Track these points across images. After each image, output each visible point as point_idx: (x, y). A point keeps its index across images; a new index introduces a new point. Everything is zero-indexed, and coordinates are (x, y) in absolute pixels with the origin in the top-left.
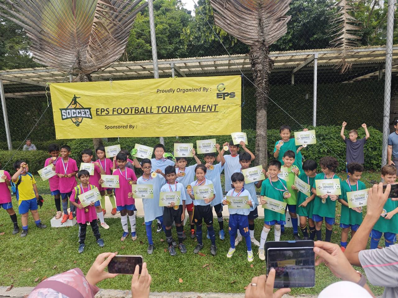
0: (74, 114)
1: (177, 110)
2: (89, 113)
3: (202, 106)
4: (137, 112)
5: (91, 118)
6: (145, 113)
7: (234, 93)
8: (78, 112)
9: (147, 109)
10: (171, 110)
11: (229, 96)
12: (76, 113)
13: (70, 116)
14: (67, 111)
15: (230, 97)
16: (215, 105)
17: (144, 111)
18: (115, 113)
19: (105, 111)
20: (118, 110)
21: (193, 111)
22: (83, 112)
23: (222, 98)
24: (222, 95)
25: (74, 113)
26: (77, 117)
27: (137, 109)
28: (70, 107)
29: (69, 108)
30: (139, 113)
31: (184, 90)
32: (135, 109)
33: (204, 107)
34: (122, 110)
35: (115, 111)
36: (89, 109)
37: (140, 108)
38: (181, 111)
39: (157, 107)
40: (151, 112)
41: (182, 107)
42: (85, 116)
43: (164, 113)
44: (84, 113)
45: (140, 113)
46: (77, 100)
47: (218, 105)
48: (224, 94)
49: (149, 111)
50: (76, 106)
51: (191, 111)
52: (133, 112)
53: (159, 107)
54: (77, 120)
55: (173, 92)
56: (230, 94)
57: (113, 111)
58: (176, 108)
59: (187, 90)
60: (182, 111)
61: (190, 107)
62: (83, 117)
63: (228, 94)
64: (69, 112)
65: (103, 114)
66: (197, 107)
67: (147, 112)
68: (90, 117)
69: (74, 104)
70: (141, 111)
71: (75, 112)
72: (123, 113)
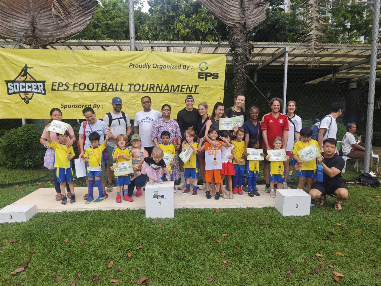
0: (23, 89)
1: (152, 89)
2: (42, 87)
3: (181, 86)
4: (104, 88)
5: (45, 94)
6: (115, 91)
7: (218, 74)
8: (28, 85)
9: (117, 86)
10: (145, 89)
11: (212, 76)
12: (25, 87)
13: (18, 90)
14: (15, 84)
15: (213, 78)
16: (196, 86)
17: (113, 88)
18: (77, 89)
19: (64, 85)
20: (80, 85)
21: (171, 91)
22: (35, 85)
23: (204, 78)
24: (204, 75)
25: (23, 87)
26: (26, 92)
27: (104, 85)
28: (18, 79)
29: (16, 80)
30: (106, 91)
31: (161, 67)
32: (102, 85)
33: (183, 87)
34: (85, 85)
35: (77, 86)
36: (43, 82)
37: (108, 84)
38: (156, 91)
39: (129, 84)
40: (121, 90)
41: (158, 86)
42: (36, 91)
43: (136, 91)
44: (36, 87)
45: (108, 90)
46: (29, 71)
47: (199, 86)
48: (207, 74)
49: (119, 88)
50: (26, 79)
51: (168, 91)
52: (100, 89)
53: (131, 85)
54: (27, 96)
55: (148, 68)
56: (213, 75)
57: (74, 86)
58: (151, 86)
59: (165, 67)
60: (158, 91)
61: (167, 85)
62: (34, 92)
63: (211, 75)
64: (16, 86)
65: (60, 89)
66: (175, 86)
67: (116, 90)
68: (43, 92)
69: (24, 76)
70: (109, 88)
71: (24, 85)
72: (86, 90)
